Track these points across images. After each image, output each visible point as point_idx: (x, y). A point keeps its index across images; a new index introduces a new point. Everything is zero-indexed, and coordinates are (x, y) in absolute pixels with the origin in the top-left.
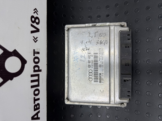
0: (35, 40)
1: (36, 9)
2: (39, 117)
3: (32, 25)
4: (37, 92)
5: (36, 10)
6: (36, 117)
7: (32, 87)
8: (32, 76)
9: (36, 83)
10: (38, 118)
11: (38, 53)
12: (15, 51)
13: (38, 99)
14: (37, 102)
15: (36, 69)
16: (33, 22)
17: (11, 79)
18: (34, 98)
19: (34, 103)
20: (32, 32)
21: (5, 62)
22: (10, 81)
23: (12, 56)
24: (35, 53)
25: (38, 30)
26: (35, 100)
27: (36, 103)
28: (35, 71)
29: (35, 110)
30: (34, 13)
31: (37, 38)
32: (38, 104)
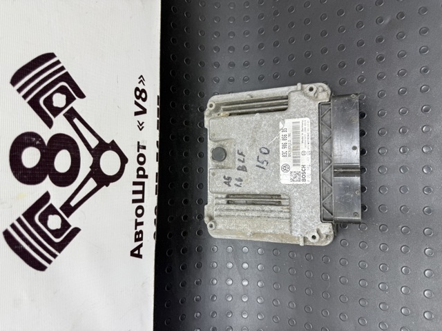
0: (141, 126)
1: (142, 76)
2: (141, 253)
3: (137, 103)
4: (140, 211)
5: (142, 79)
6: (136, 252)
7: (134, 201)
8: (135, 183)
9: (139, 196)
10: (139, 256)
11: (144, 148)
12: (113, 142)
13: (141, 224)
14: (139, 228)
15: (141, 173)
16: (138, 97)
17: (107, 186)
18: (136, 220)
19: (136, 229)
20: (137, 114)
21: (100, 158)
22: (105, 186)
23: (109, 149)
24: (140, 147)
25: (144, 111)
26: (137, 224)
27: (138, 230)
28: (139, 176)
29: (136, 240)
30: (139, 83)
31: (143, 123)
32: (141, 232)
